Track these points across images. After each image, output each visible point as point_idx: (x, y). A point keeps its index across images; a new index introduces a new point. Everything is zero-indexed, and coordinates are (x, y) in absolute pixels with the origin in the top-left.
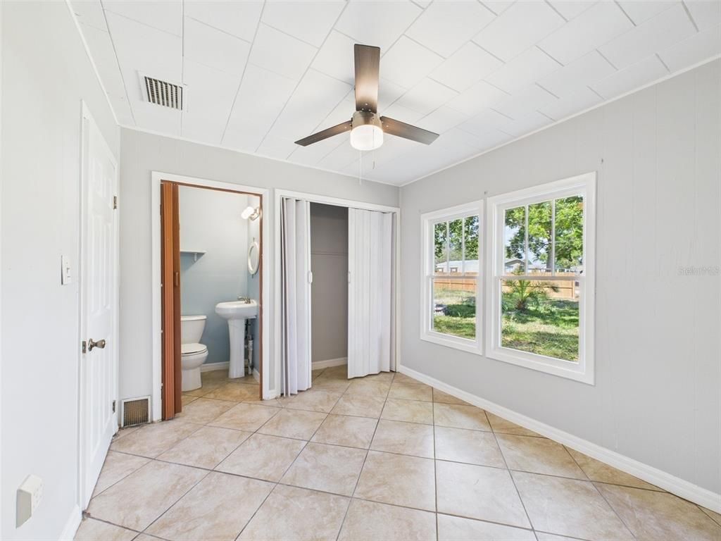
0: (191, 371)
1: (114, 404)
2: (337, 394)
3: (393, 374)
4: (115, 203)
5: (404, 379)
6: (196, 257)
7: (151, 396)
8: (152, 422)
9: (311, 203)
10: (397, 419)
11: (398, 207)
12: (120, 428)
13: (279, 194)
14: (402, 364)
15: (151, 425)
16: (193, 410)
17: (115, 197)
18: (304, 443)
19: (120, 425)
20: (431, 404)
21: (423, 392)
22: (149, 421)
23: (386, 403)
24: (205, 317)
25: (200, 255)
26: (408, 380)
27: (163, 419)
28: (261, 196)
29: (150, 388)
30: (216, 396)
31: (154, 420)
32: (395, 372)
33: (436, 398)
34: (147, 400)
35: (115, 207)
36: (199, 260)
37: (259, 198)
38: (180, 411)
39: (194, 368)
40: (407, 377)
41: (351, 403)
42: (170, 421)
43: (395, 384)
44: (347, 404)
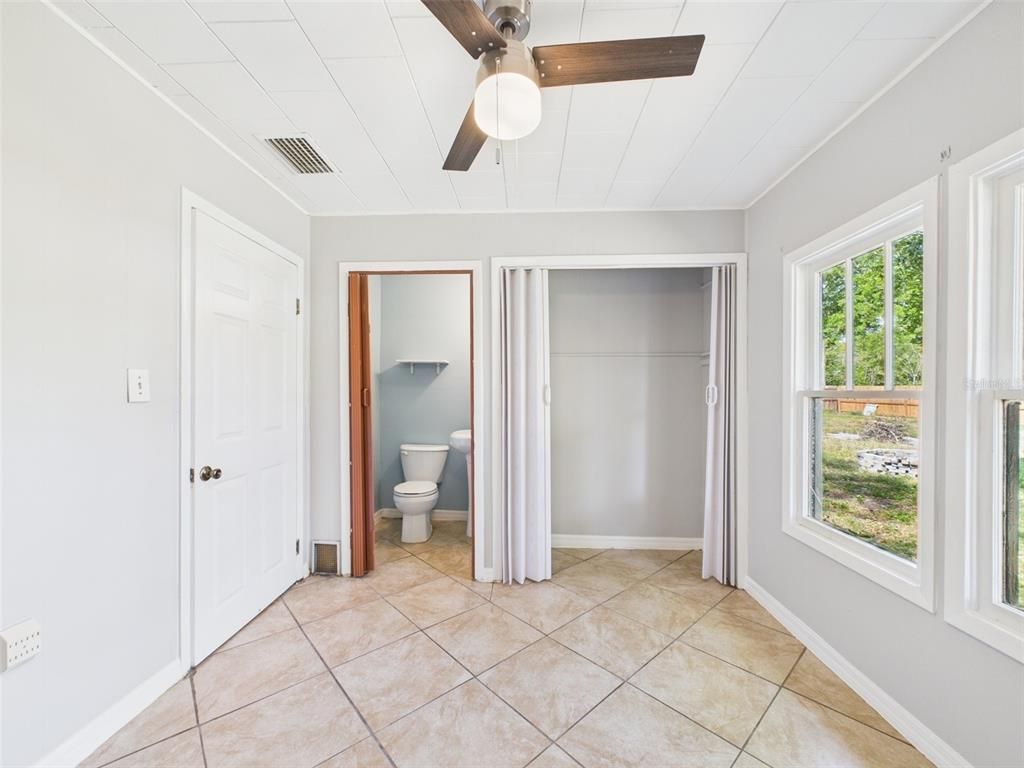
0: (415, 517)
1: (298, 544)
2: (588, 604)
3: (728, 590)
4: (298, 307)
5: (747, 608)
6: (438, 369)
7: (340, 541)
8: (341, 575)
9: (550, 270)
10: (662, 695)
11: (743, 251)
12: (311, 573)
13: (498, 263)
14: (753, 574)
15: (339, 578)
16: (393, 571)
17: (298, 301)
18: (467, 676)
19: (310, 569)
20: (773, 689)
21: (773, 652)
22: (338, 573)
23: (667, 650)
24: (447, 448)
25: (443, 365)
26: (753, 614)
27: (352, 575)
28: (470, 272)
29: (340, 532)
30: (429, 559)
31: (343, 573)
32: (735, 587)
33: (796, 680)
34: (335, 546)
35: (298, 312)
36: (442, 373)
37: (468, 275)
38: (372, 569)
39: (417, 514)
40: (756, 606)
41: (599, 628)
42: (358, 579)
43: (716, 614)
44: (590, 628)
